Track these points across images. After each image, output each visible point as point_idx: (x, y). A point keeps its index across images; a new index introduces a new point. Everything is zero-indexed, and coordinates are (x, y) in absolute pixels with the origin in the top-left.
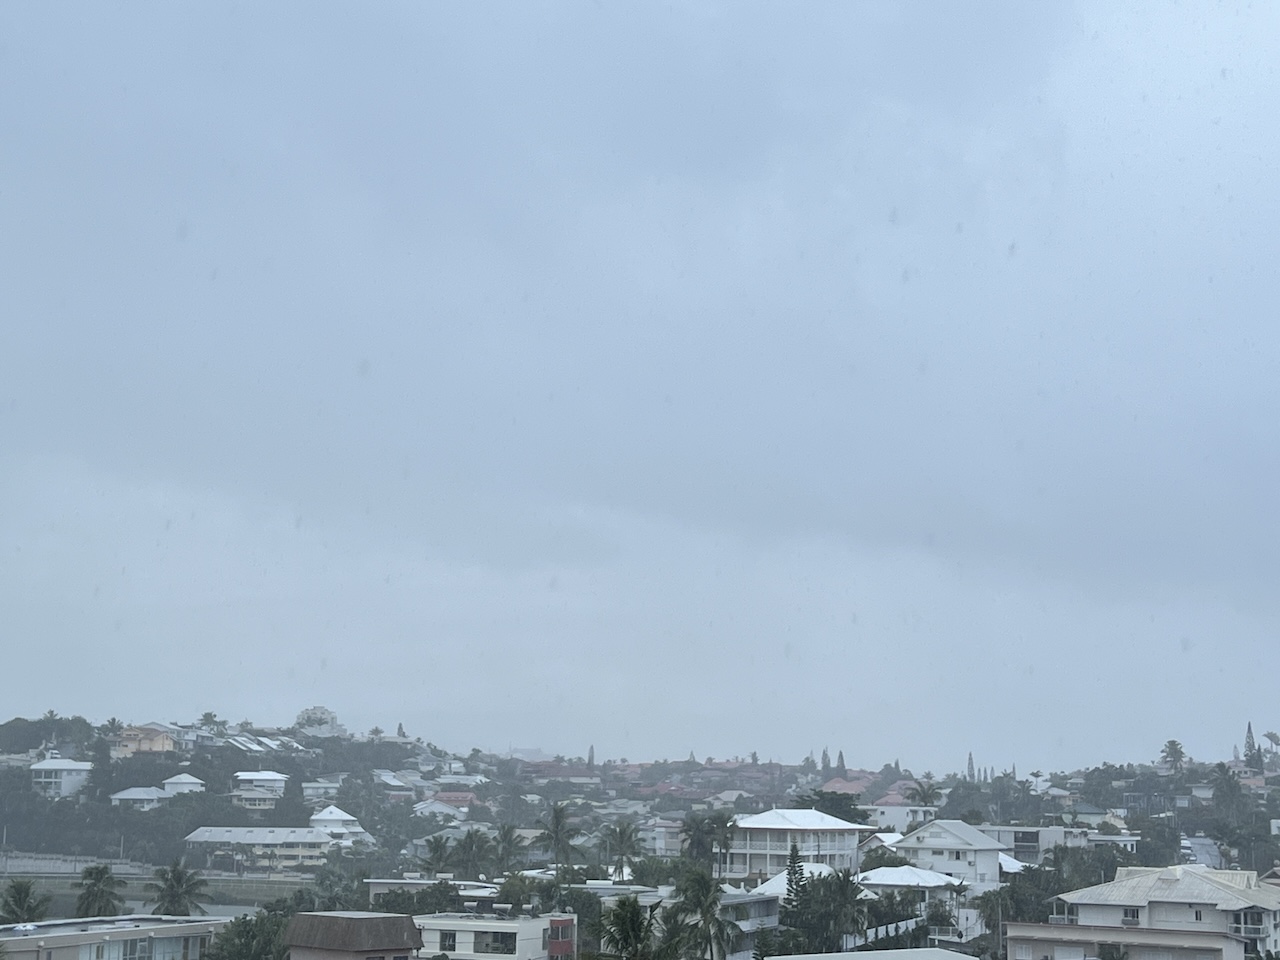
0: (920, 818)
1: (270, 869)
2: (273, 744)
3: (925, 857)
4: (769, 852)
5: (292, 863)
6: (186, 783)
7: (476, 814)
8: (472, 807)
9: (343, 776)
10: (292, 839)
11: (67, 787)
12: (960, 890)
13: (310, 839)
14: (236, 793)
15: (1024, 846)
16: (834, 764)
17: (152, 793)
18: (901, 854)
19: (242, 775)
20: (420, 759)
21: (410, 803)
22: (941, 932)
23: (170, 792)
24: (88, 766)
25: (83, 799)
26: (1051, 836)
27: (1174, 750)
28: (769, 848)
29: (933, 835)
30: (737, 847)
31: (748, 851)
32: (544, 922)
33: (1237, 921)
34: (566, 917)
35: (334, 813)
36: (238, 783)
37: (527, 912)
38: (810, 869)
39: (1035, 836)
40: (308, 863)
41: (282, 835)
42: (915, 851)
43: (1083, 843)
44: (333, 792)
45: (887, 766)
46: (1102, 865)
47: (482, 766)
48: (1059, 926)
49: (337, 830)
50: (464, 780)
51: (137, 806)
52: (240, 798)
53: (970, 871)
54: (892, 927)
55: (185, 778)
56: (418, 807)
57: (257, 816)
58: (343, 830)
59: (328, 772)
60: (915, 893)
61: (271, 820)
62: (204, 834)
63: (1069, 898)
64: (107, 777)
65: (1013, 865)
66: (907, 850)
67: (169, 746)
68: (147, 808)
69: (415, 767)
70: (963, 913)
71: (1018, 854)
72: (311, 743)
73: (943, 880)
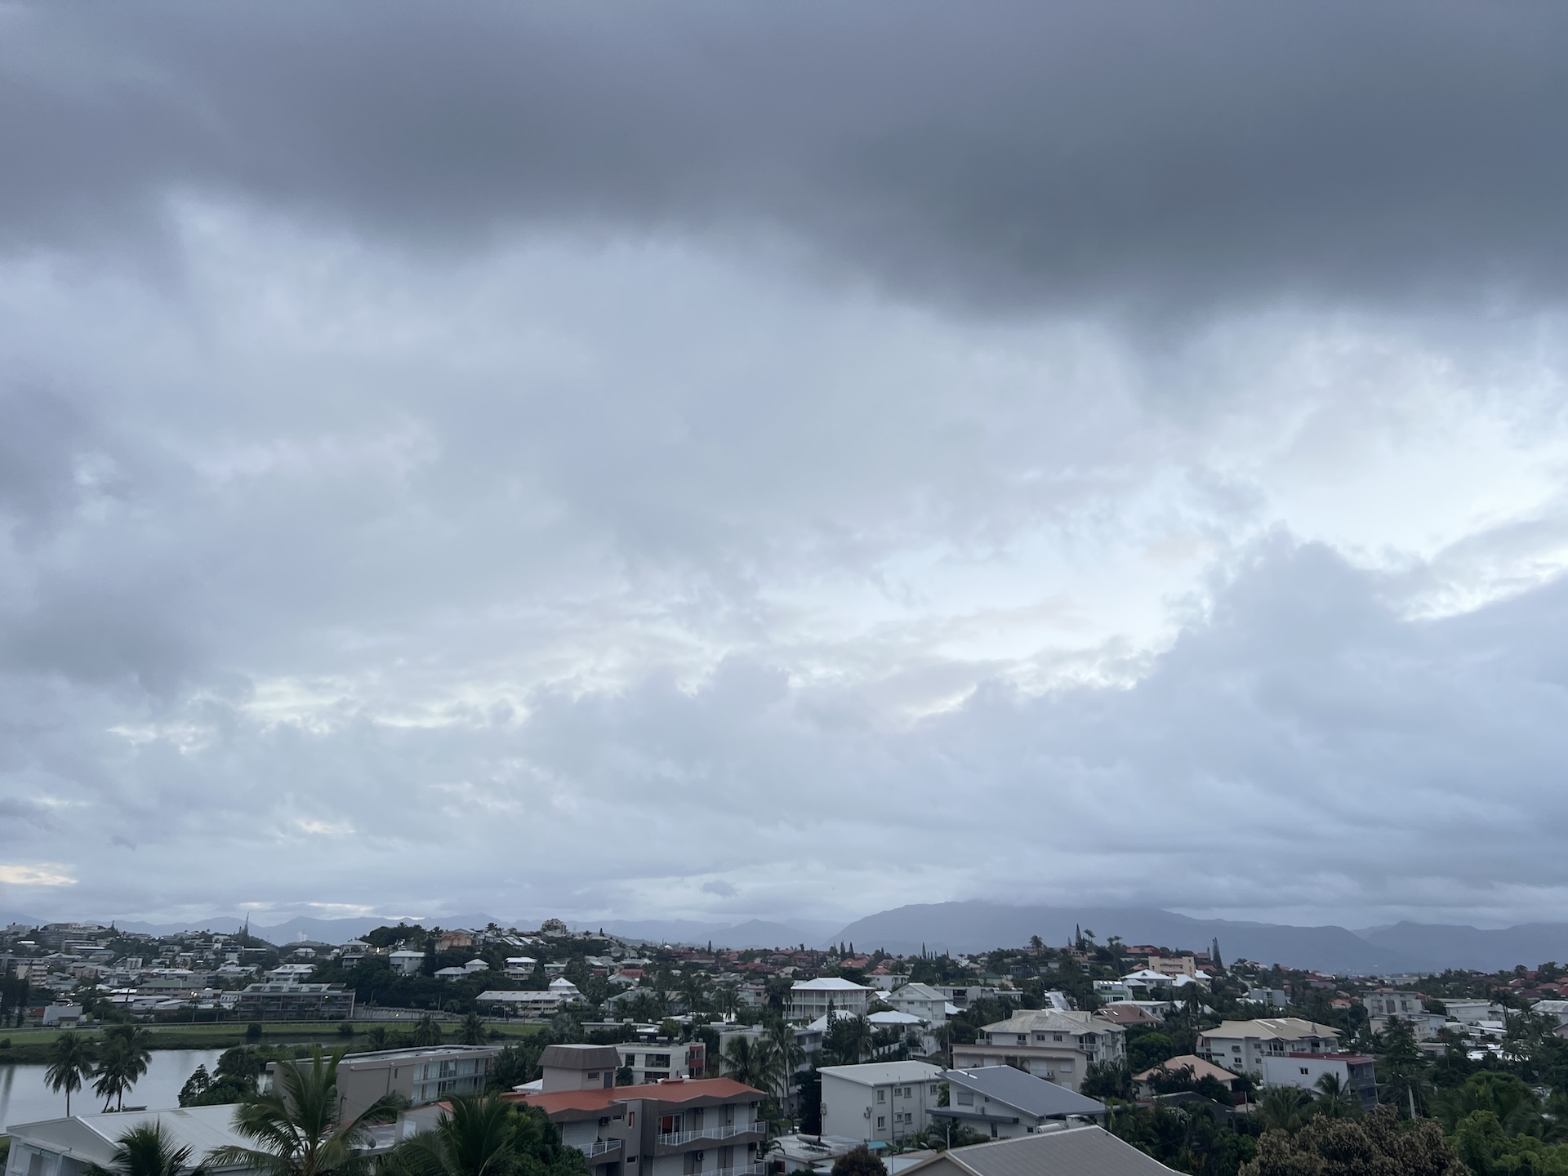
0: (900, 982)
1: (526, 1017)
2: (529, 941)
3: (905, 1005)
4: (815, 1004)
5: (539, 1012)
6: (478, 964)
7: (644, 982)
8: (641, 978)
9: (568, 960)
10: (538, 998)
13: (548, 998)
14: (506, 970)
15: (959, 998)
16: (847, 950)
18: (890, 1004)
19: (510, 960)
20: (612, 949)
21: (606, 976)
22: (914, 1051)
23: (468, 970)
24: (422, 955)
25: (418, 975)
26: (974, 992)
27: (1036, 941)
28: (815, 1001)
29: (908, 992)
30: (797, 1001)
31: (803, 1003)
32: (686, 1048)
33: (1081, 1041)
34: (698, 1045)
35: (562, 982)
36: (507, 965)
37: (677, 1042)
38: (841, 1014)
39: (963, 993)
40: (546, 1012)
41: (533, 995)
42: (898, 1002)
43: (991, 995)
45: (877, 951)
46: (1004, 1009)
47: (648, 953)
48: (980, 1046)
49: (563, 992)
50: (636, 962)
51: (449, 979)
52: (508, 973)
53: (929, 1014)
54: (886, 1048)
55: (477, 961)
56: (610, 978)
57: (518, 984)
58: (568, 992)
59: (558, 957)
60: (898, 1028)
61: (526, 986)
62: (487, 995)
63: (987, 1029)
64: (432, 962)
65: (952, 1009)
66: (893, 1001)
67: (469, 943)
68: (455, 980)
69: (608, 954)
70: (926, 1039)
71: (955, 1003)
72: (549, 940)
73: (916, 1020)
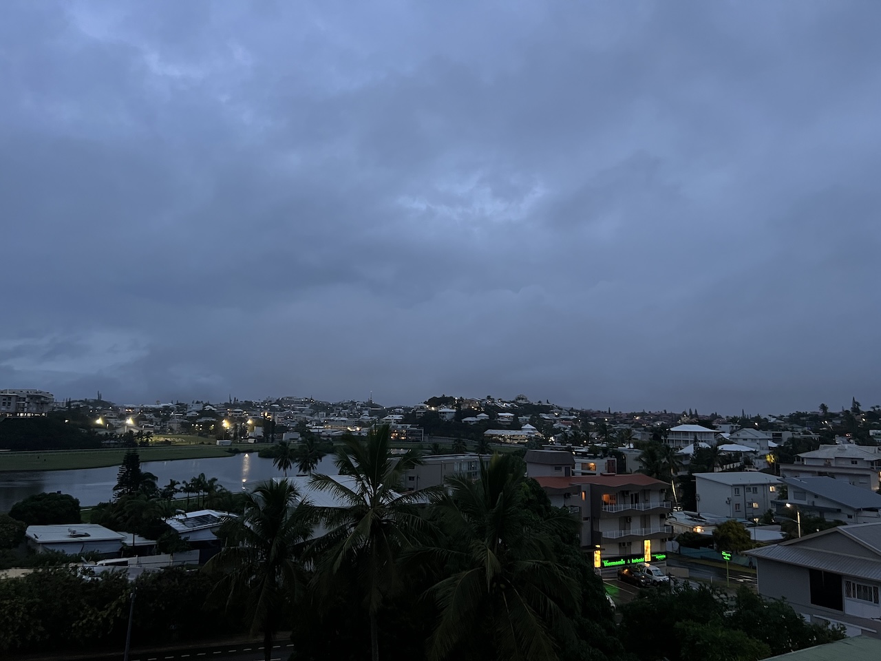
0: (735, 428)
1: (510, 443)
2: (509, 405)
4: (682, 439)
5: (517, 441)
6: (484, 416)
7: (573, 428)
8: (572, 425)
9: (531, 415)
10: (516, 434)
11: (448, 417)
12: (755, 452)
15: (776, 438)
17: (474, 419)
19: (500, 414)
20: (554, 411)
22: (749, 467)
23: (478, 419)
24: (455, 411)
25: (453, 420)
26: (787, 435)
27: (824, 407)
30: (670, 437)
31: (674, 439)
32: (605, 460)
34: (612, 459)
35: (529, 426)
36: (499, 417)
37: (599, 457)
38: (703, 445)
40: (521, 441)
43: (799, 437)
44: (528, 420)
45: (713, 414)
48: (796, 465)
50: (569, 417)
52: (500, 421)
53: (758, 446)
54: (731, 465)
57: (506, 427)
58: (532, 432)
61: (509, 428)
62: (489, 432)
63: (802, 455)
64: (460, 414)
65: (773, 444)
67: (478, 405)
68: (472, 424)
69: (553, 413)
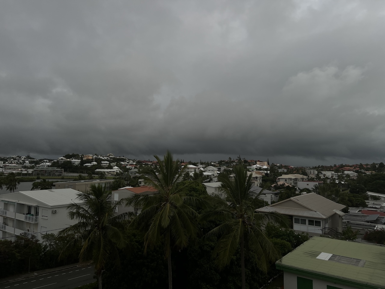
3: (208, 171)
8: (135, 167)
11: (76, 164)
12: (213, 175)
13: (113, 171)
14: (102, 164)
17: (89, 164)
21: (126, 166)
23: (92, 164)
24: (80, 161)
27: (230, 158)
29: (209, 168)
33: (254, 178)
39: (220, 168)
40: (113, 174)
41: (109, 170)
44: (115, 165)
47: (135, 161)
49: (117, 170)
50: (133, 163)
51: (87, 166)
55: (94, 162)
57: (105, 168)
60: (208, 176)
61: (107, 168)
62: (97, 170)
64: (83, 162)
66: (205, 170)
67: (91, 158)
68: (89, 167)
69: (126, 161)
70: (214, 178)
71: (219, 171)
72: (111, 158)
